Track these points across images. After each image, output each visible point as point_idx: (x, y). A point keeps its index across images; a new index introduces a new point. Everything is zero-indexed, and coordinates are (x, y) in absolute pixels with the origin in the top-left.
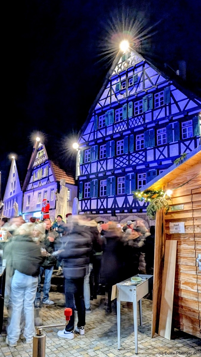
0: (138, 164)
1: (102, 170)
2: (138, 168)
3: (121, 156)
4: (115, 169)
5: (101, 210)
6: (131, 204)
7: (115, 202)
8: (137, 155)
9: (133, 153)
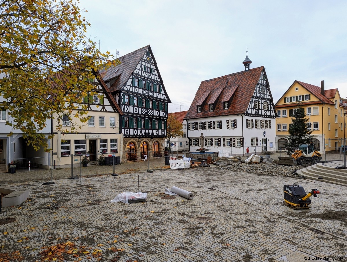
0: (151, 115)
1: (136, 113)
2: (150, 117)
3: (145, 108)
4: (142, 114)
5: (135, 135)
6: (147, 133)
7: (141, 132)
8: (151, 111)
9: (150, 109)
